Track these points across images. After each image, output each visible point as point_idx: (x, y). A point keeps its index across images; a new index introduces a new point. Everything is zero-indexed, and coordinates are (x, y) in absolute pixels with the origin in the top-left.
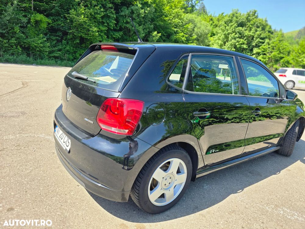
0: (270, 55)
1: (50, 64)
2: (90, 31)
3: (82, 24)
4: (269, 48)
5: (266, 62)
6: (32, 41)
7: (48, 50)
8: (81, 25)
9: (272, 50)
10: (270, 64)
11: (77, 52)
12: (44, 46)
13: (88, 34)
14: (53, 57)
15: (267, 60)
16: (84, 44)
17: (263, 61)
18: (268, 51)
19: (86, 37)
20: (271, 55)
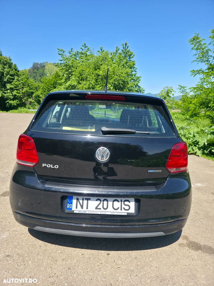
0: (22, 90)
4: (20, 84)
5: (21, 96)
9: (23, 86)
10: (25, 98)
15: (22, 94)
17: (18, 95)
18: (20, 87)
20: (24, 91)
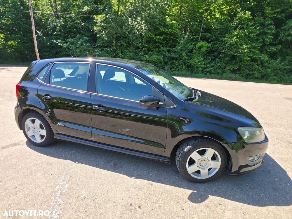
1: (201, 76)
2: (240, 48)
3: (234, 44)
6: (192, 61)
7: (203, 66)
8: (232, 45)
11: (227, 67)
12: (200, 64)
13: (238, 52)
14: (206, 71)
16: (235, 60)
19: (235, 54)
